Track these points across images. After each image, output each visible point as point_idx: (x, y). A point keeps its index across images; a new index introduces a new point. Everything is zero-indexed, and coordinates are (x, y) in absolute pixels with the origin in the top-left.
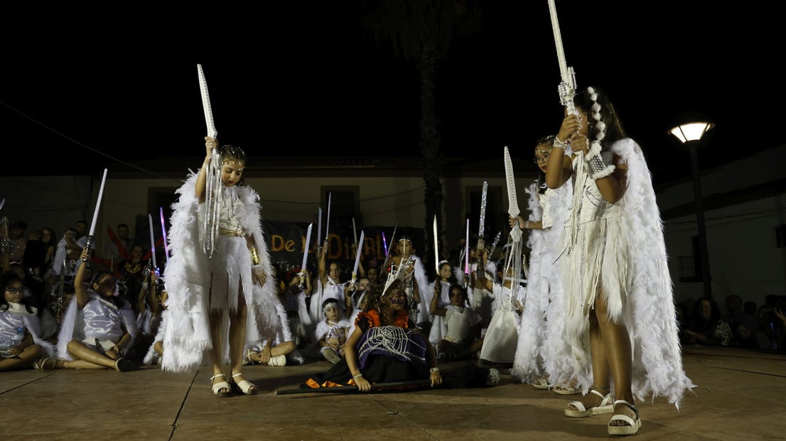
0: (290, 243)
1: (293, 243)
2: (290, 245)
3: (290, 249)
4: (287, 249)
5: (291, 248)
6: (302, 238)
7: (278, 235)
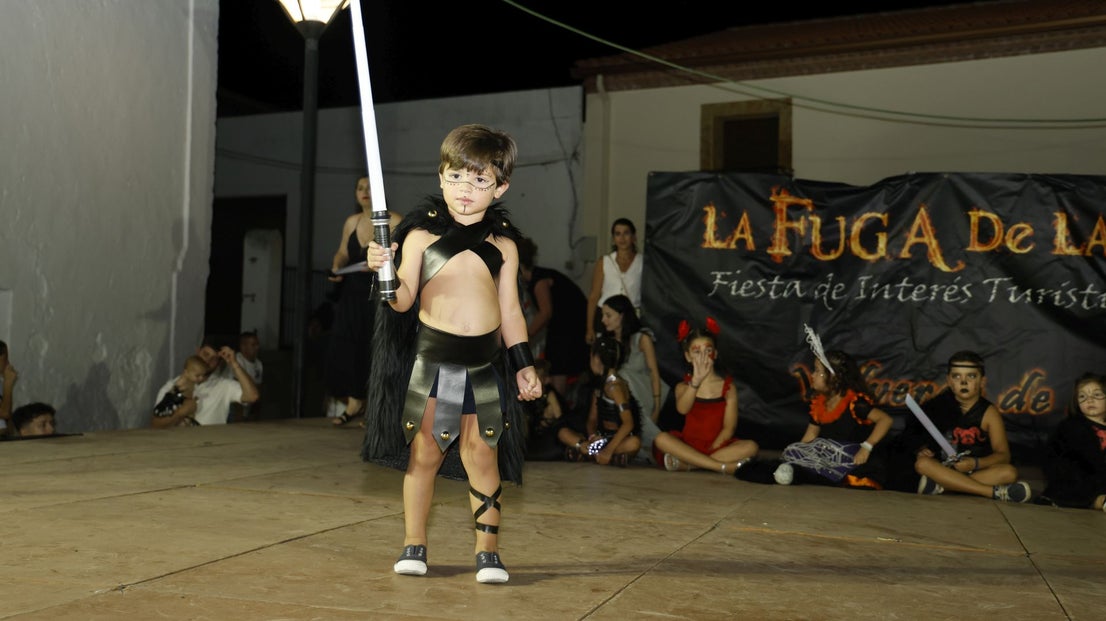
0: (1019, 231)
1: (1029, 231)
2: (1020, 237)
3: (1018, 247)
4: (1011, 246)
5: (1022, 244)
6: (1056, 217)
7: (986, 210)
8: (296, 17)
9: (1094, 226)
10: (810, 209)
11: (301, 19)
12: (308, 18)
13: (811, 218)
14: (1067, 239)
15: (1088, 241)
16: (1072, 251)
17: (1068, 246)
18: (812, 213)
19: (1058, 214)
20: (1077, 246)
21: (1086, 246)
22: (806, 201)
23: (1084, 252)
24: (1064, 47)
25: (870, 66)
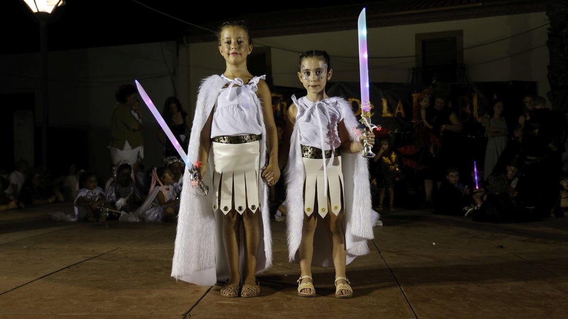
1: (372, 107)
6: (382, 101)
7: (355, 98)
8: (35, 10)
9: (397, 105)
10: (282, 99)
11: (37, 11)
12: (40, 10)
13: (283, 103)
14: (387, 110)
15: (395, 111)
16: (389, 115)
17: (387, 113)
18: (283, 101)
19: (383, 100)
20: (391, 113)
21: (394, 113)
22: (279, 96)
23: (394, 115)
24: (381, 25)
25: (304, 32)
